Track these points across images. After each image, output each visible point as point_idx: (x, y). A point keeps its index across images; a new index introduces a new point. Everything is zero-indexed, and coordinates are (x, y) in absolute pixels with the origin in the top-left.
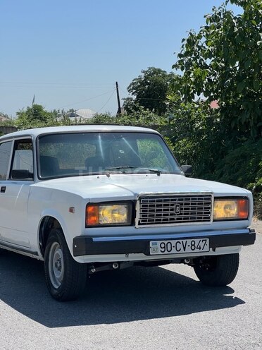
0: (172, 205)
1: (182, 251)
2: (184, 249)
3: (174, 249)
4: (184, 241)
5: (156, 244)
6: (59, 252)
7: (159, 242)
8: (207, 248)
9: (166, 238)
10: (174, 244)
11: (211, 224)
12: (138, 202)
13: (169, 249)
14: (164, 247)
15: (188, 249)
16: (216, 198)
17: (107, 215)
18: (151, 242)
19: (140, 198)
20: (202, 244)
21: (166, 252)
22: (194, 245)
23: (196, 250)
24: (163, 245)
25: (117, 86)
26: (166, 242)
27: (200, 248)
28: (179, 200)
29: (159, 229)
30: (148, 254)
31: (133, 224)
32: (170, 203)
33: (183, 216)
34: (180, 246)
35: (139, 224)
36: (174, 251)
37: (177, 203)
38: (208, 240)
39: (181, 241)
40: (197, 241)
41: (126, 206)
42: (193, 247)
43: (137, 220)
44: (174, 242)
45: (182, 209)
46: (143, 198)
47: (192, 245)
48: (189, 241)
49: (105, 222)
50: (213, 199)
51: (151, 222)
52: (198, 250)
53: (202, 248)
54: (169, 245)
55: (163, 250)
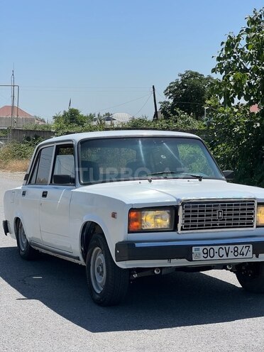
0: (214, 210)
1: (225, 257)
2: (227, 254)
3: (216, 255)
4: (227, 247)
5: (198, 249)
6: (101, 257)
7: (202, 248)
8: (250, 254)
9: (209, 244)
10: (216, 250)
11: (253, 230)
12: (181, 208)
13: (212, 255)
14: (207, 253)
15: (231, 255)
16: (260, 204)
17: (149, 220)
18: (193, 248)
19: (183, 204)
20: (245, 251)
21: (209, 258)
22: (237, 251)
23: (239, 256)
24: (205, 251)
25: (154, 90)
26: (208, 248)
27: (243, 254)
28: (222, 205)
29: (201, 234)
30: (191, 260)
31: (175, 229)
32: (212, 208)
33: (226, 222)
34: (223, 252)
35: (182, 229)
36: (216, 257)
37: (220, 208)
38: (251, 246)
39: (223, 247)
40: (240, 247)
41: (168, 211)
42: (236, 254)
43: (179, 226)
44: (216, 248)
45: (224, 215)
46: (186, 204)
47: (235, 251)
48: (232, 247)
49: (148, 228)
50: (256, 205)
51: (194, 228)
52: (241, 256)
53: (245, 253)
54: (212, 250)
55: (206, 256)
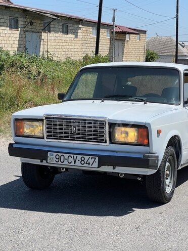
0: (71, 126)
1: (73, 164)
2: (75, 162)
3: (66, 161)
4: (75, 156)
5: (53, 155)
7: (55, 154)
8: (96, 165)
9: (61, 151)
10: (66, 157)
12: (45, 121)
13: (62, 161)
14: (59, 159)
15: (78, 163)
18: (49, 153)
19: (46, 118)
20: (91, 161)
21: (60, 163)
23: (85, 165)
24: (57, 157)
26: (60, 154)
27: (89, 164)
32: (69, 124)
34: (71, 160)
36: (66, 162)
38: (97, 158)
39: (72, 155)
40: (87, 158)
42: (83, 162)
46: (48, 118)
47: (82, 160)
48: (79, 157)
51: (55, 137)
52: (87, 165)
53: (91, 164)
54: (62, 157)
55: (57, 160)
